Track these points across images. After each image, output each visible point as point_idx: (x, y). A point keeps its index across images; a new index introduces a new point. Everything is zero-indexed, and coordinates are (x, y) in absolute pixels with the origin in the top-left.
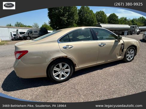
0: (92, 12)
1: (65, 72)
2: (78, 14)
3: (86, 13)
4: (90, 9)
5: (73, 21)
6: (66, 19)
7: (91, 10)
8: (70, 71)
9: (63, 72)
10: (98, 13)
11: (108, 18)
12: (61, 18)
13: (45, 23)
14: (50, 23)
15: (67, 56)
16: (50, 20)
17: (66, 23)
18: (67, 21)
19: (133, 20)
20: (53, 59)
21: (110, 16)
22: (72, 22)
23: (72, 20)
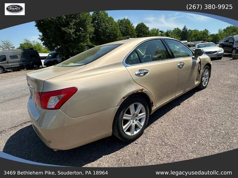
0: (113, 20)
1: (138, 119)
2: (92, 23)
3: (104, 22)
4: (109, 16)
5: (86, 35)
6: (73, 31)
7: (111, 17)
8: (145, 116)
9: (136, 120)
10: (121, 21)
11: (136, 30)
12: (63, 28)
13: (26, 40)
14: (42, 40)
15: (142, 90)
16: (41, 34)
17: (75, 39)
18: (76, 35)
19: (167, 32)
20: (124, 98)
21: (137, 26)
22: (84, 36)
23: (84, 34)
